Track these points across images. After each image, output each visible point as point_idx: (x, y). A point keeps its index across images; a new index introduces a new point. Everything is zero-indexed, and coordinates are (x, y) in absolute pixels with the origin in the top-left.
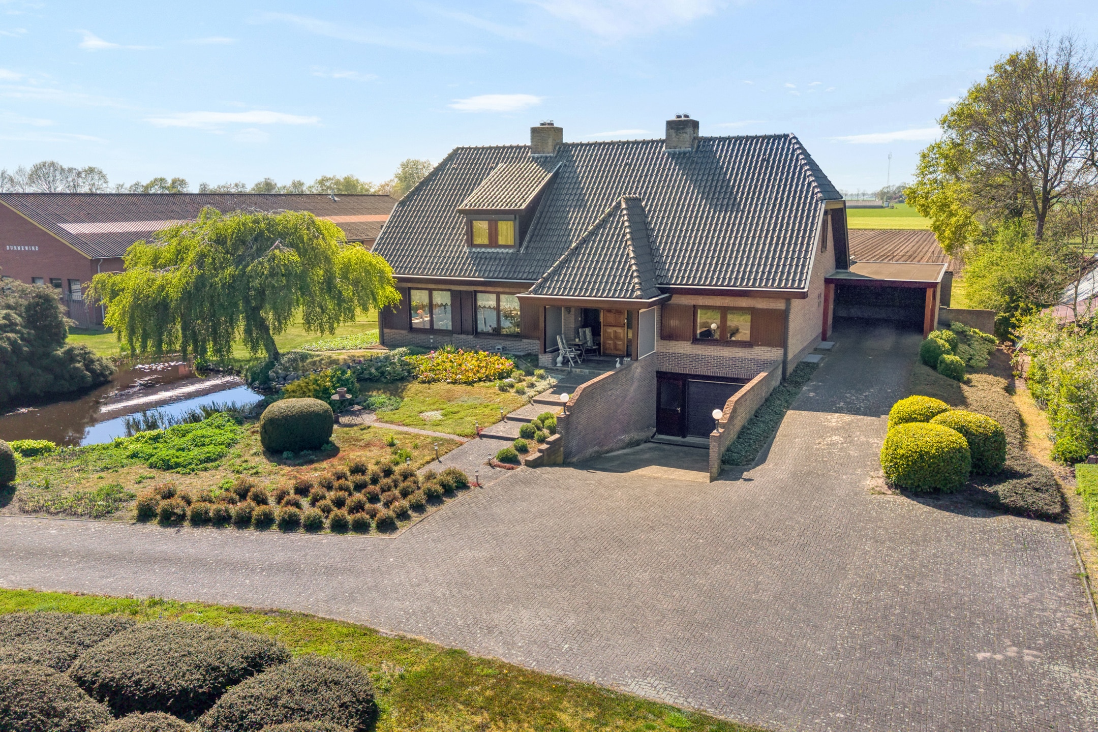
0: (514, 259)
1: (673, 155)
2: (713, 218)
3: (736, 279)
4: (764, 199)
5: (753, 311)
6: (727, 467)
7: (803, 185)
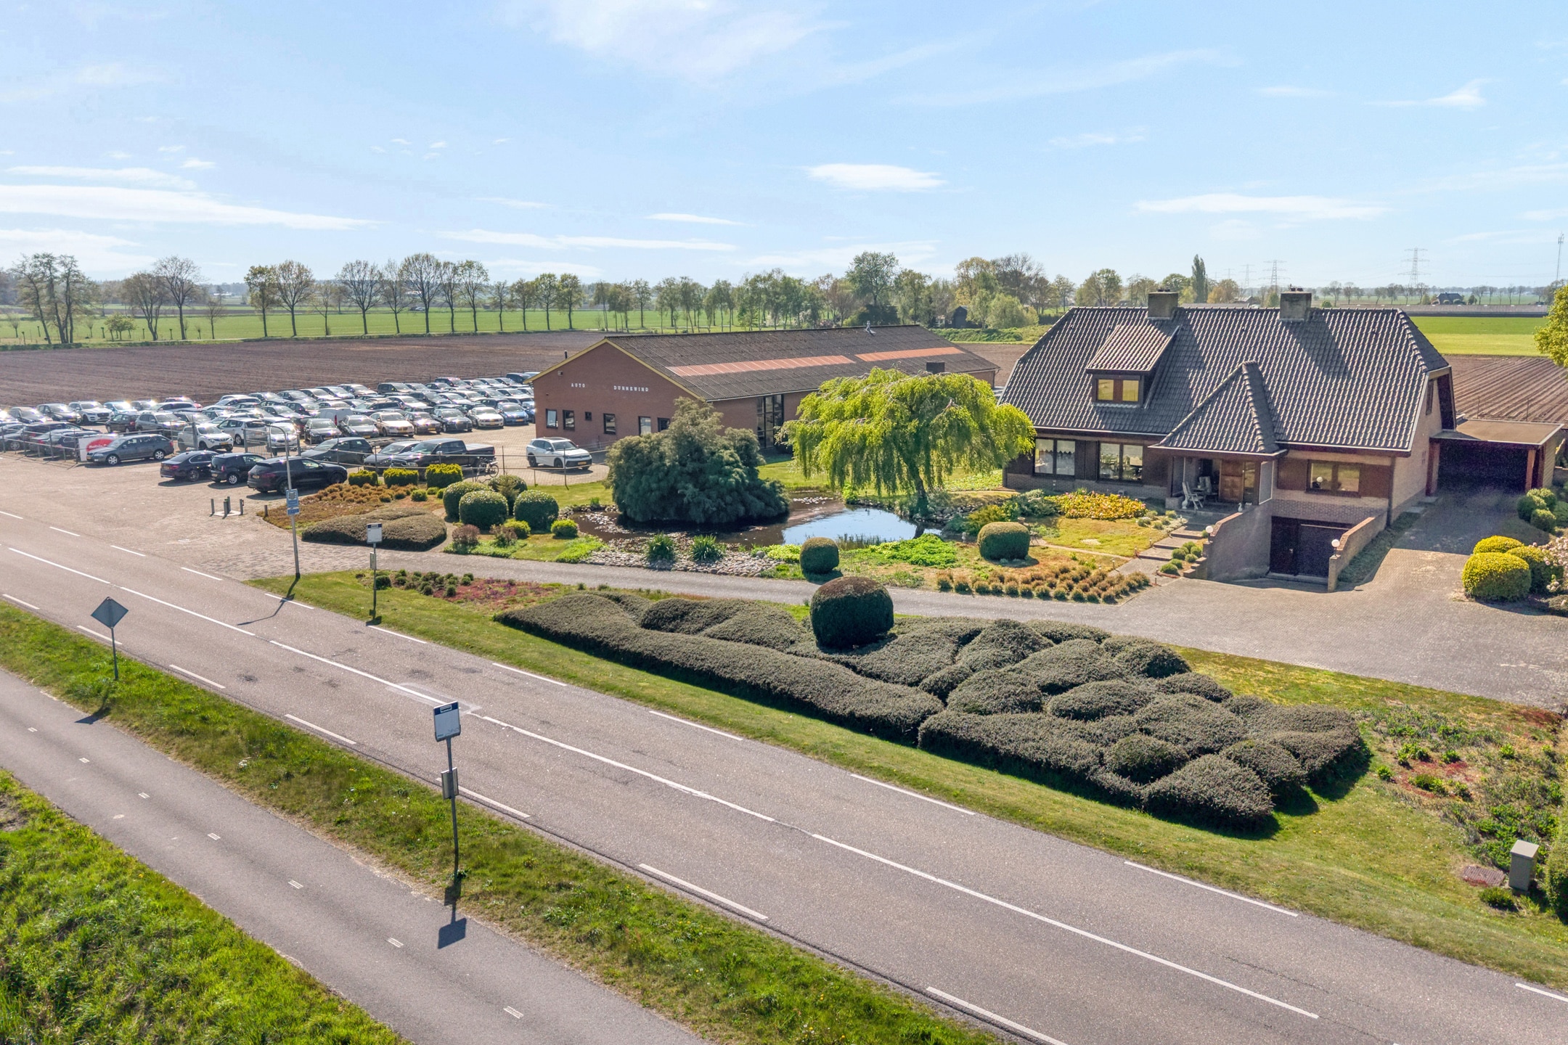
0: (1138, 414)
1: (1287, 324)
2: (1326, 384)
3: (1347, 438)
4: (1373, 369)
5: (1362, 468)
6: (1341, 583)
7: (1409, 358)
